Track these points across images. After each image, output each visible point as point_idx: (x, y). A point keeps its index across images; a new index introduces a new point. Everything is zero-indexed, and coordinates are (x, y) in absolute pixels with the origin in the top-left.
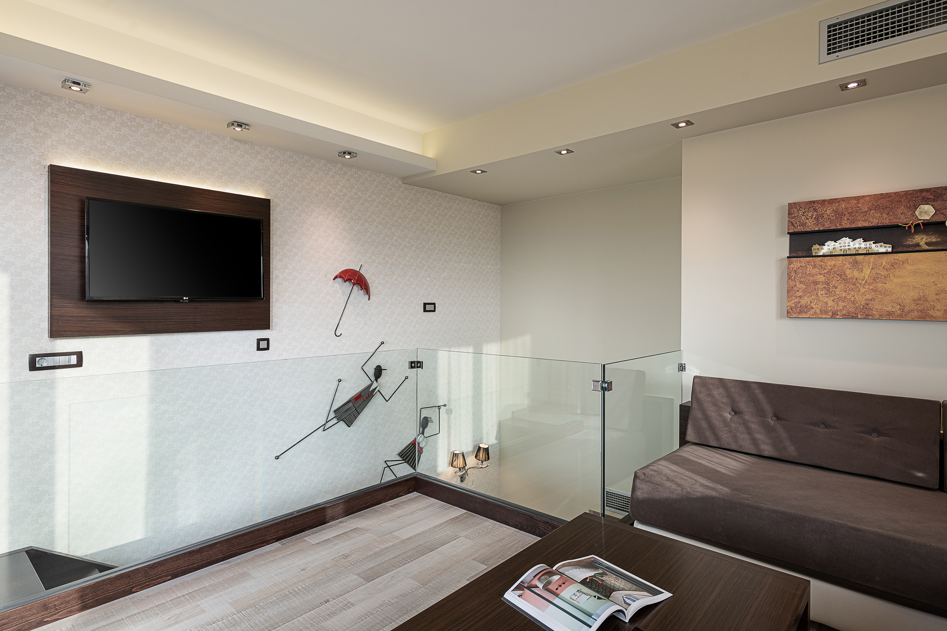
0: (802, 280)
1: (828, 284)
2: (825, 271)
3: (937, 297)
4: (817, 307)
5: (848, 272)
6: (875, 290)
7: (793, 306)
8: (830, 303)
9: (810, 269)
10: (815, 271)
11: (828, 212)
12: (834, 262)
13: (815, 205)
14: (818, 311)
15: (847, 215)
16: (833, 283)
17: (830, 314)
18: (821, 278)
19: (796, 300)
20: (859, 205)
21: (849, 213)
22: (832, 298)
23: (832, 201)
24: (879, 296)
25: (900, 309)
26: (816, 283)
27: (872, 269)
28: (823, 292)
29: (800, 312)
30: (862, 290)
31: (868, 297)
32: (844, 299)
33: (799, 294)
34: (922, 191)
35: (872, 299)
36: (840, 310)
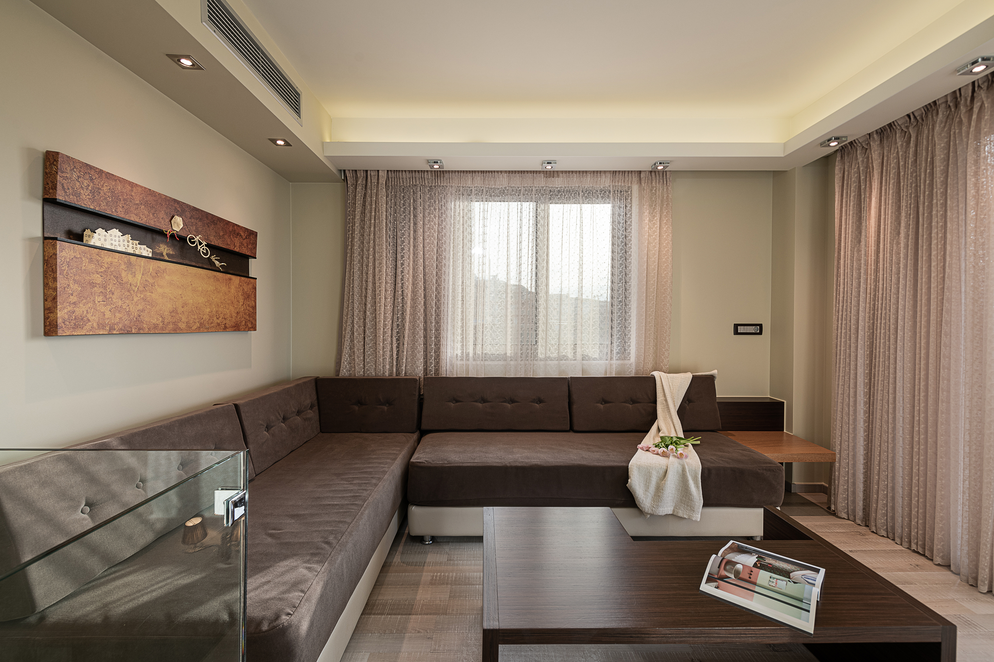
0: (77, 278)
1: (105, 288)
2: (102, 270)
3: (183, 310)
4: (94, 319)
5: (124, 274)
6: (144, 300)
7: (66, 317)
8: (108, 314)
9: (86, 264)
10: (92, 267)
11: (105, 189)
12: (110, 259)
13: (92, 173)
14: (95, 325)
15: (122, 202)
16: (110, 286)
17: (108, 328)
18: (98, 279)
19: (69, 309)
20: (133, 194)
21: (124, 200)
22: (109, 307)
23: (110, 176)
24: (148, 307)
25: (162, 322)
26: (92, 285)
27: (143, 274)
28: (100, 299)
29: (76, 327)
30: (136, 299)
31: (140, 307)
32: (118, 309)
33: (73, 299)
34: (175, 201)
35: (143, 310)
36: (117, 324)
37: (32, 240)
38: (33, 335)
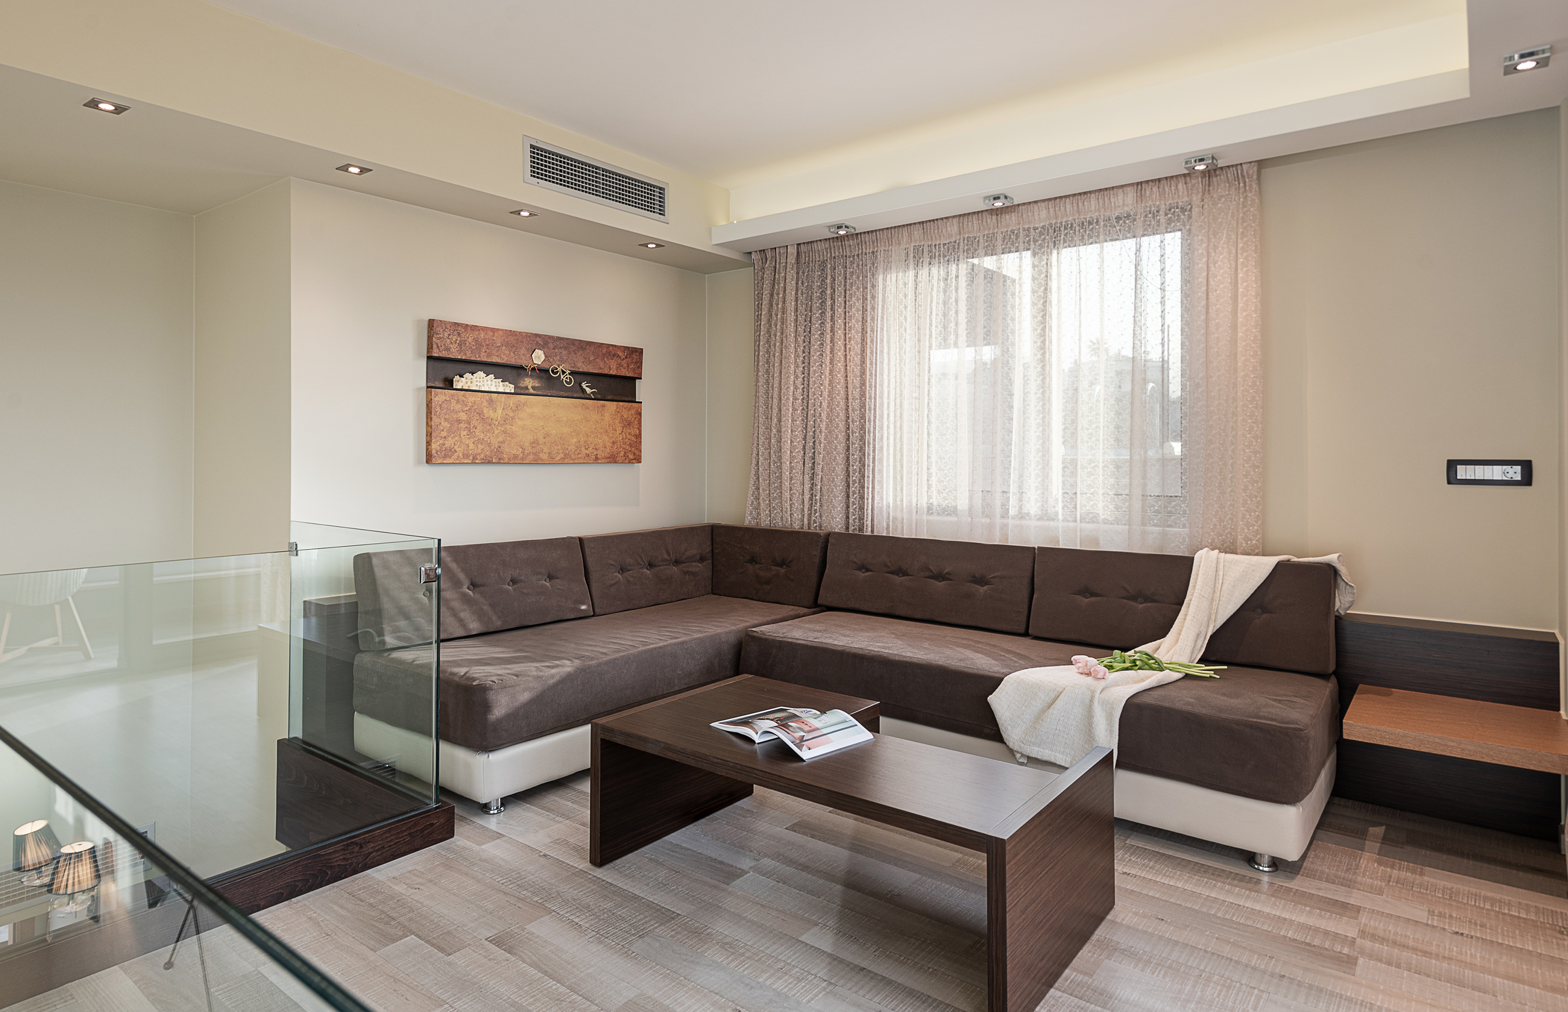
0: (447, 417)
1: (469, 423)
2: (467, 408)
3: (544, 440)
4: (460, 450)
5: (485, 410)
6: (505, 432)
7: (439, 448)
8: (472, 446)
9: (454, 406)
10: (458, 407)
11: (470, 340)
12: (474, 399)
13: (460, 329)
14: (461, 455)
15: (485, 347)
16: (474, 422)
17: (471, 458)
18: (463, 416)
19: (441, 442)
20: (495, 338)
21: (487, 345)
22: (472, 440)
23: (474, 328)
24: (508, 439)
25: (522, 452)
26: (459, 421)
27: (503, 409)
28: (465, 433)
29: (445, 456)
30: (496, 432)
31: (500, 439)
32: (480, 441)
33: (444, 434)
34: (537, 335)
35: (503, 442)
36: (479, 454)
37: (419, 389)
38: (419, 463)
